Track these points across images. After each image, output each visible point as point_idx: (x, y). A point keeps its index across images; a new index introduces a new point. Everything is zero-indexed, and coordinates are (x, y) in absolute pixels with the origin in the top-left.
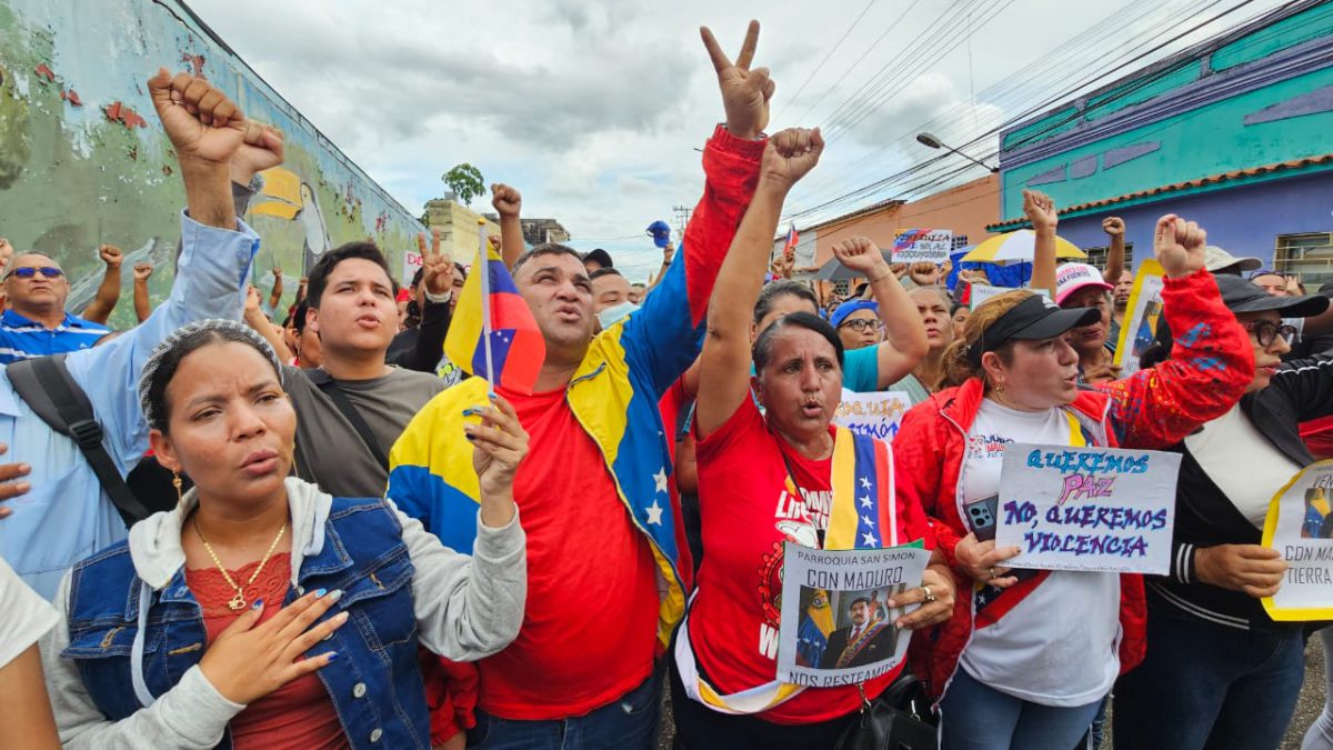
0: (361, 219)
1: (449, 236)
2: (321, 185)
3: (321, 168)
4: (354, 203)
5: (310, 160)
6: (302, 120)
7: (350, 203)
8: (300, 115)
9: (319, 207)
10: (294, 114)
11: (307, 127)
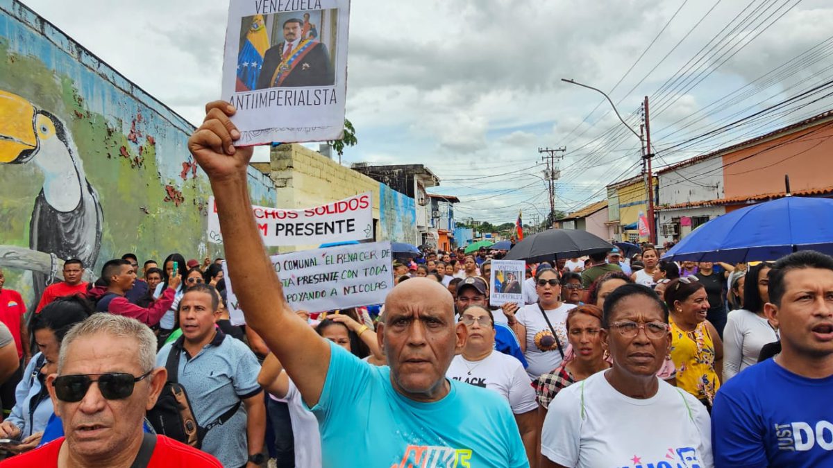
0: (154, 162)
1: (290, 181)
2: (79, 116)
3: (80, 94)
4: (143, 142)
5: (58, 82)
6: (47, 27)
7: (136, 142)
8: (42, 21)
9: (72, 144)
10: (31, 19)
11: (56, 38)
